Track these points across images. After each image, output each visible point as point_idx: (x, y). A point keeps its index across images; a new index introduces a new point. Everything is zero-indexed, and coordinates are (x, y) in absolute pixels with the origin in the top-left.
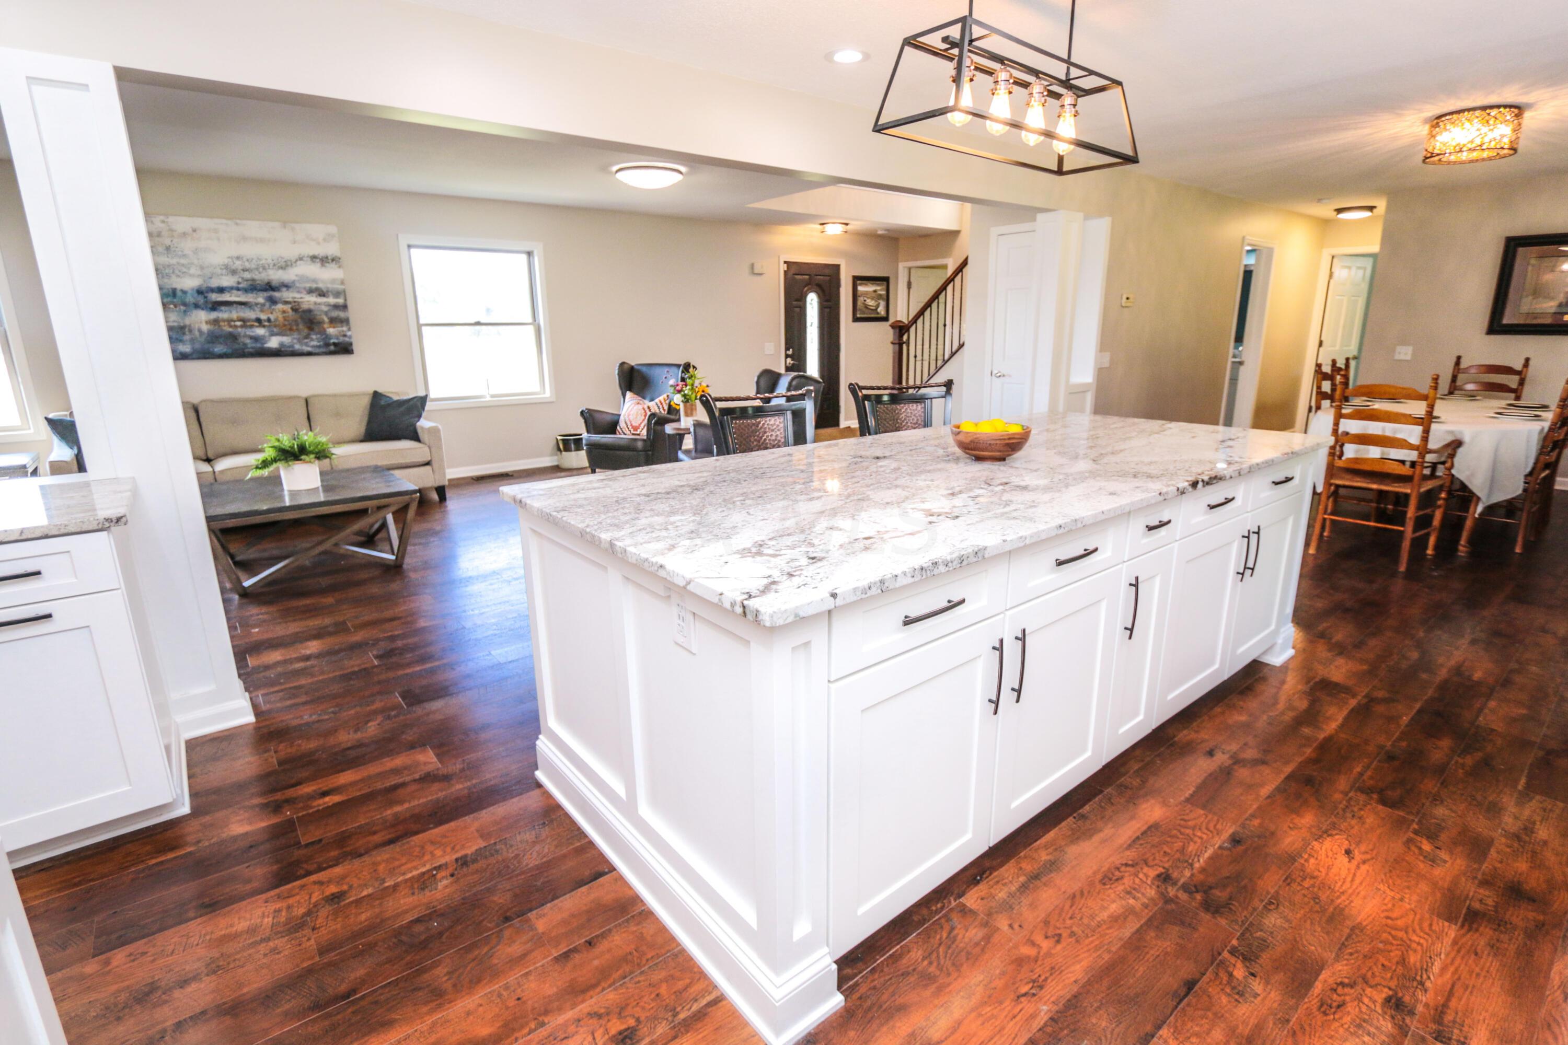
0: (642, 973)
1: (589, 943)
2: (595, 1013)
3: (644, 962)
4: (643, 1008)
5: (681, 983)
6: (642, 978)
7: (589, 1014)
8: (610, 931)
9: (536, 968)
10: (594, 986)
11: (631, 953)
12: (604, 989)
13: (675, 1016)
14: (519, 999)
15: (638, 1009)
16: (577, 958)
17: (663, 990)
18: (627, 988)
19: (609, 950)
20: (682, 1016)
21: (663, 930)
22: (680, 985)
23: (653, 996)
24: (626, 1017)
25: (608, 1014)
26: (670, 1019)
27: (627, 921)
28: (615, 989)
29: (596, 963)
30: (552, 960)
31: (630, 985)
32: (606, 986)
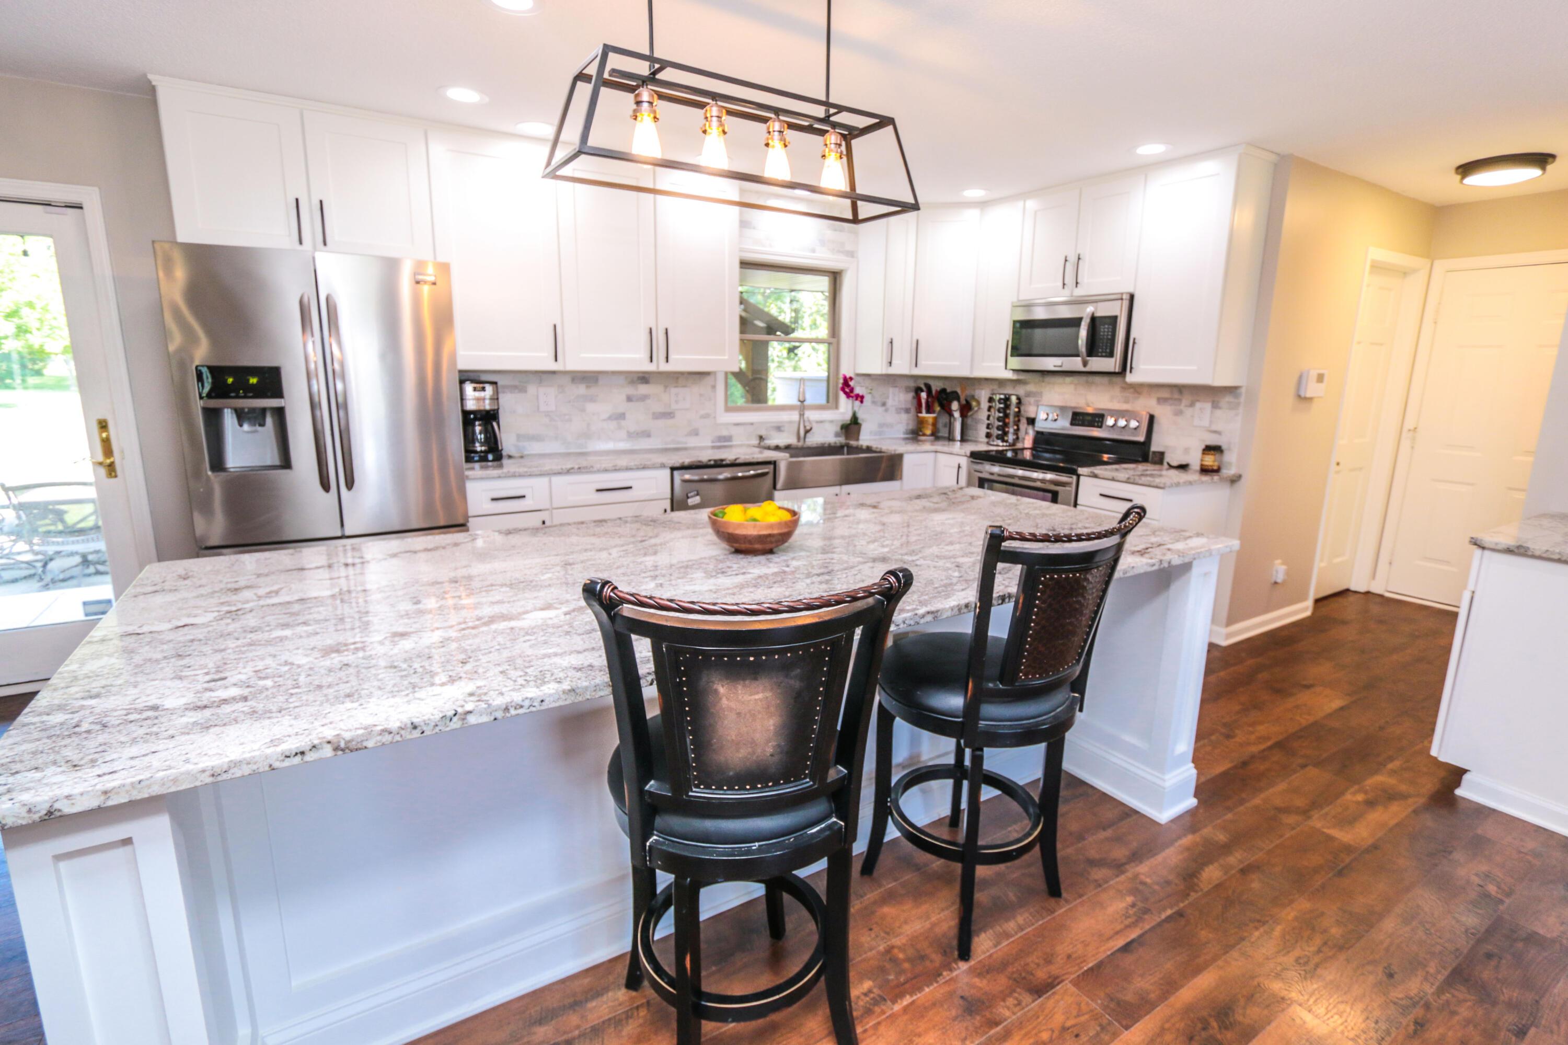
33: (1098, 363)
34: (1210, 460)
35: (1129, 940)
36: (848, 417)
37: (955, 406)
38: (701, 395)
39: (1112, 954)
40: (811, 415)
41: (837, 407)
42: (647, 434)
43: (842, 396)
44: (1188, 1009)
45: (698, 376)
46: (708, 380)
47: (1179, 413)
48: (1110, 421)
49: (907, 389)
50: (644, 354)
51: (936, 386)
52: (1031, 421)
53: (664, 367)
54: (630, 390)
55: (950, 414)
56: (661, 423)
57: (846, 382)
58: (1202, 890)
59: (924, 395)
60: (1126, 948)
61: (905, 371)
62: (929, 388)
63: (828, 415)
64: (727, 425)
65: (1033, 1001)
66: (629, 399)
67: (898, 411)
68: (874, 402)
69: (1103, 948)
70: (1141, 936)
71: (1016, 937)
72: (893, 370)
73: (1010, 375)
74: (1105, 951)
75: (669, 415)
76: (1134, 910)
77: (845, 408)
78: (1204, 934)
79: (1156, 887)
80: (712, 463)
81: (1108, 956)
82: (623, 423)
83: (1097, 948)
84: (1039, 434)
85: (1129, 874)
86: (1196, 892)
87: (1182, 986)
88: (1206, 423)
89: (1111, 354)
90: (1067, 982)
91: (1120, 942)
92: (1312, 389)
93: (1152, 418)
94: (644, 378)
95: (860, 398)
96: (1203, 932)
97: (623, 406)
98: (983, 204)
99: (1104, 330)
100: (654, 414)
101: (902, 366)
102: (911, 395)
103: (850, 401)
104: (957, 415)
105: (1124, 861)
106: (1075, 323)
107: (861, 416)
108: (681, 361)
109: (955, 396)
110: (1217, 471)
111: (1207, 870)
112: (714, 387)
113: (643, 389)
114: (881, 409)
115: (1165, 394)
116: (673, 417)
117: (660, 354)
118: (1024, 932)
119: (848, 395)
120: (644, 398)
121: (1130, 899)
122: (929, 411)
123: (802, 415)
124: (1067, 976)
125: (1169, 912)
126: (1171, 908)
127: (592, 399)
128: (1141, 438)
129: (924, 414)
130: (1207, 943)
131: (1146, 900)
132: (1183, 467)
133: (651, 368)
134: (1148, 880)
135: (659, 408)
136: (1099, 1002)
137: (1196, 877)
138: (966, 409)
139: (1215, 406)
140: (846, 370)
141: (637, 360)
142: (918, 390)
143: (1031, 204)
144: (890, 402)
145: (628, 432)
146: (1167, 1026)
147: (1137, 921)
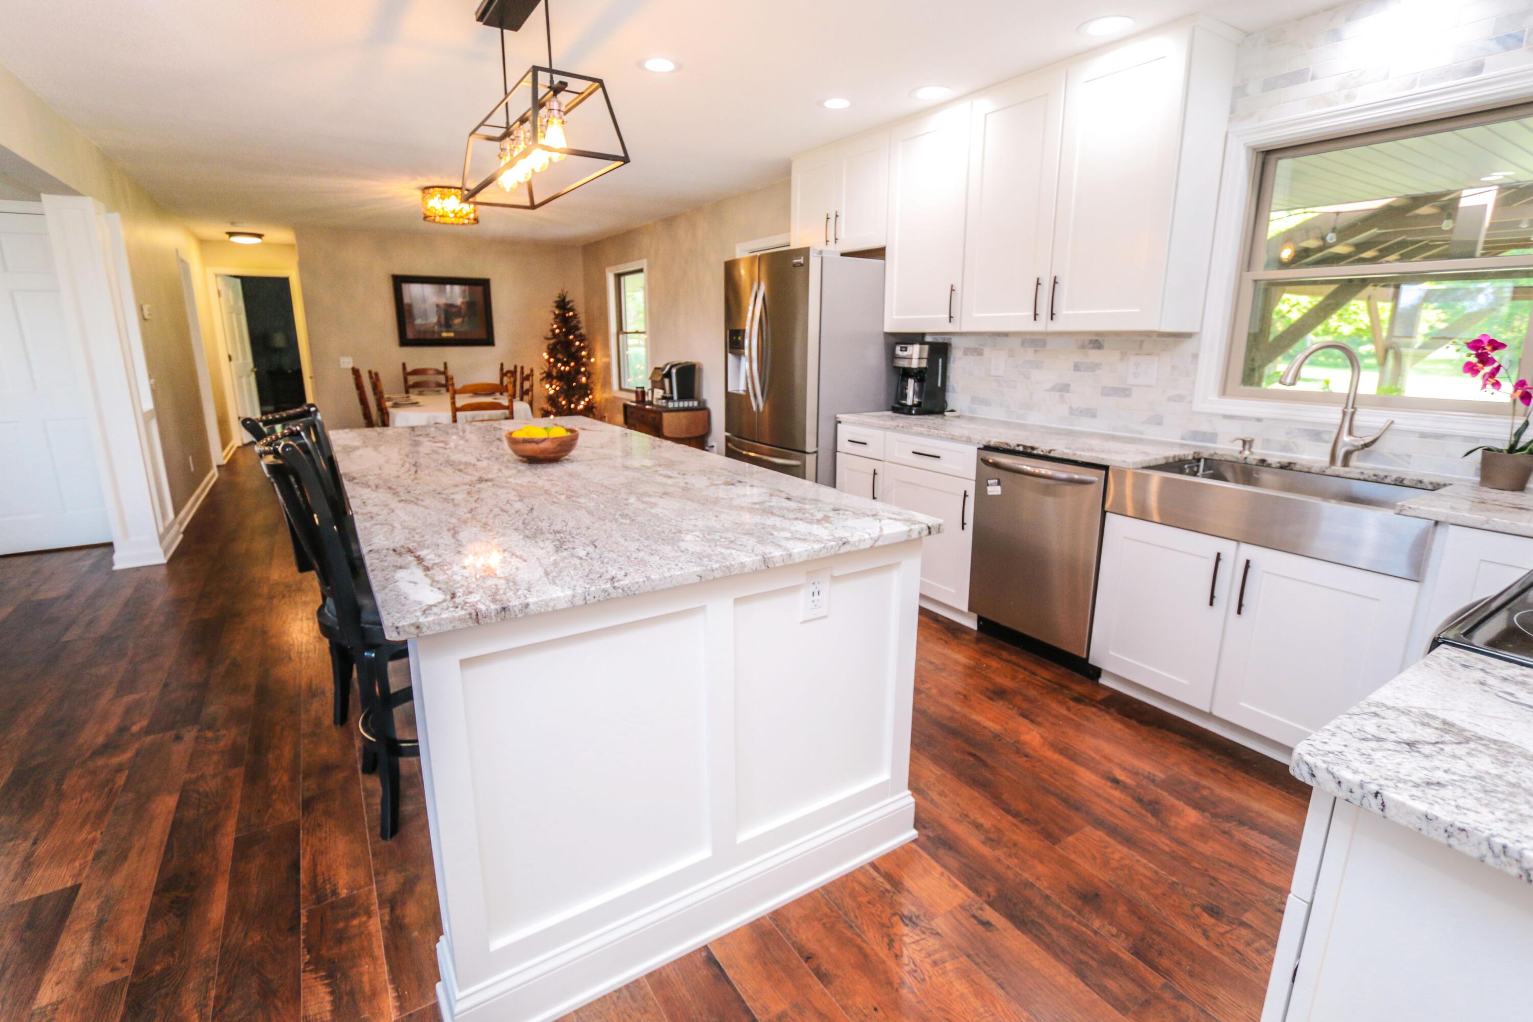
0: (846, 914)
1: (808, 959)
2: (888, 944)
3: (835, 914)
4: (881, 912)
5: (857, 888)
6: (852, 915)
7: (890, 949)
8: (793, 944)
9: (837, 1001)
10: (860, 949)
11: (824, 924)
12: (864, 941)
13: (888, 891)
14: (876, 1009)
15: (883, 916)
16: (825, 967)
17: (864, 899)
18: (862, 924)
19: (819, 941)
20: (888, 887)
21: (799, 902)
22: (858, 888)
23: (870, 906)
24: (891, 923)
25: (889, 935)
26: (891, 894)
27: (783, 930)
28: (864, 932)
29: (833, 950)
30: (827, 988)
31: (859, 922)
32: (859, 940)
35: (301, 871)
38: (1174, 367)
39: (299, 853)
44: (210, 882)
45: (1172, 339)
46: (1188, 346)
54: (1078, 357)
58: (304, 972)
60: (295, 866)
65: (303, 797)
66: (1077, 367)
69: (308, 849)
70: (298, 881)
71: (363, 802)
74: (305, 850)
75: (1124, 392)
76: (329, 891)
78: (256, 937)
79: (341, 925)
80: (1021, 449)
81: (299, 849)
82: (1066, 395)
83: (312, 846)
85: (375, 907)
86: (308, 963)
87: (229, 889)
90: (301, 818)
91: (304, 863)
96: (259, 938)
100: (1104, 388)
105: (398, 912)
111: (328, 998)
113: (1094, 356)
116: (1129, 395)
118: (364, 807)
120: (1093, 367)
121: (344, 893)
124: (305, 818)
125: (304, 920)
126: (306, 925)
130: (246, 934)
131: (333, 906)
134: (355, 922)
136: (268, 830)
137: (327, 977)
145: (1071, 408)
146: (214, 863)
147: (315, 886)
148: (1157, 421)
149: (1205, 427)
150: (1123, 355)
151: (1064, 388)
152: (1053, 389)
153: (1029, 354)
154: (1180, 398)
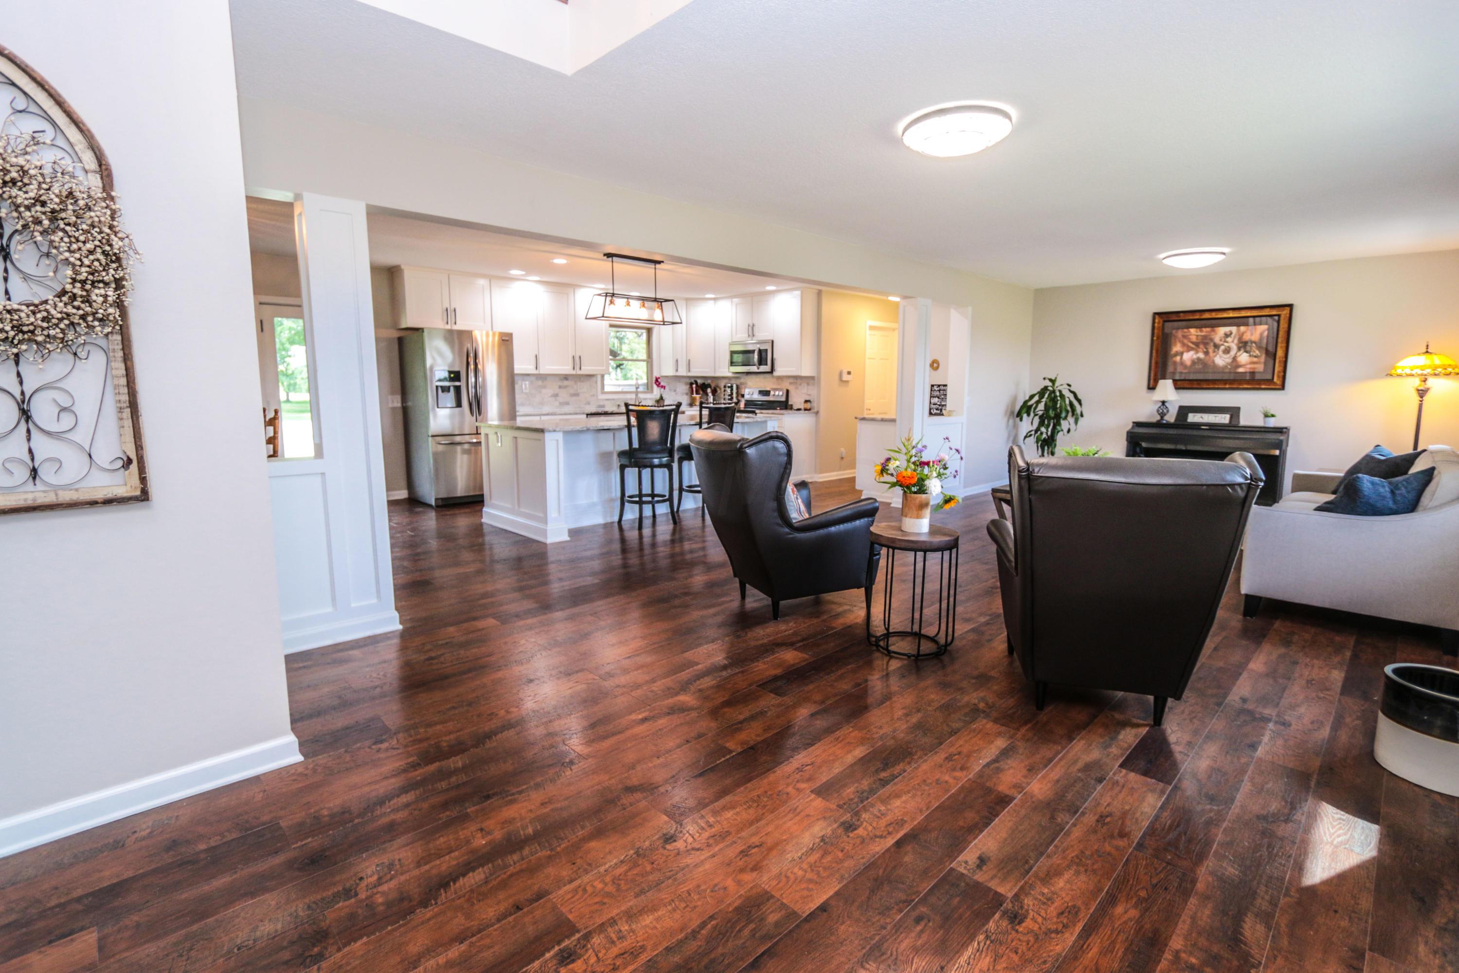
33: (763, 368)
34: (808, 406)
36: (658, 397)
37: (709, 390)
40: (641, 396)
41: (652, 392)
42: (567, 403)
43: (655, 386)
46: (594, 379)
47: (797, 388)
48: (772, 393)
49: (686, 384)
50: (571, 367)
51: (700, 381)
52: (743, 396)
53: (579, 372)
54: (560, 383)
55: (707, 395)
56: (574, 398)
57: (657, 380)
59: (694, 386)
61: (685, 374)
62: (696, 382)
63: (648, 396)
64: (602, 400)
66: (560, 387)
67: (682, 394)
68: (670, 390)
72: (679, 374)
73: (730, 375)
75: (576, 395)
77: (657, 392)
84: (747, 401)
88: (805, 391)
89: (766, 364)
92: (845, 377)
93: (788, 391)
94: (566, 377)
95: (664, 387)
97: (557, 391)
98: (715, 299)
99: (763, 354)
101: (683, 372)
102: (688, 386)
103: (659, 389)
104: (710, 394)
106: (753, 352)
107: (664, 396)
108: (586, 369)
109: (709, 386)
110: (810, 410)
112: (596, 382)
113: (566, 383)
114: (674, 393)
115: (792, 380)
117: (577, 367)
119: (658, 386)
120: (566, 387)
122: (697, 393)
123: (637, 395)
127: (544, 387)
128: (783, 399)
129: (695, 395)
132: (799, 410)
133: (574, 372)
135: (572, 391)
138: (714, 392)
139: (808, 384)
140: (656, 374)
141: (567, 369)
142: (691, 384)
143: (736, 300)
144: (678, 390)
148: (588, 403)
149: (601, 403)
150: (576, 382)
151: (556, 395)
152: (552, 396)
153: (540, 383)
154: (593, 395)
